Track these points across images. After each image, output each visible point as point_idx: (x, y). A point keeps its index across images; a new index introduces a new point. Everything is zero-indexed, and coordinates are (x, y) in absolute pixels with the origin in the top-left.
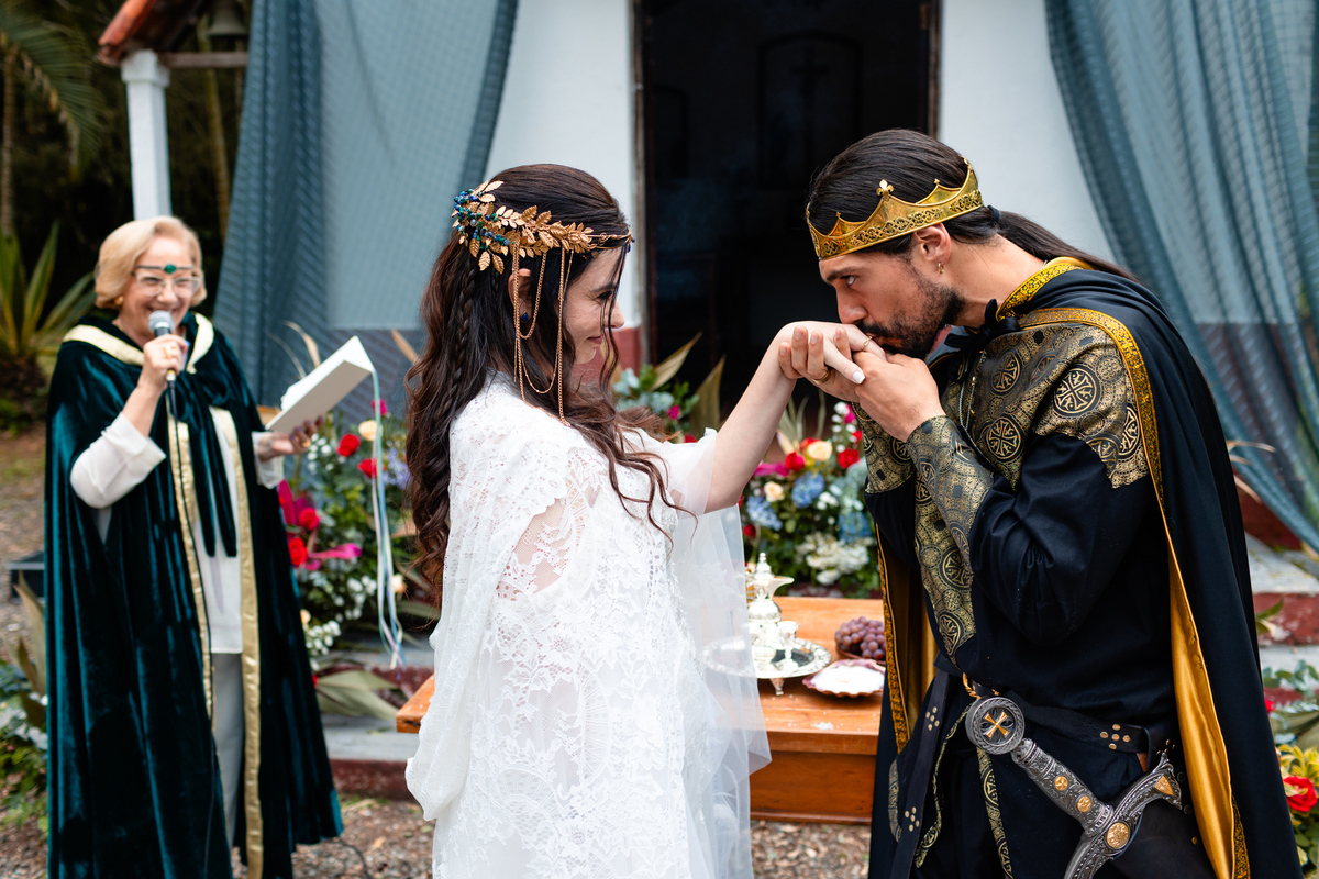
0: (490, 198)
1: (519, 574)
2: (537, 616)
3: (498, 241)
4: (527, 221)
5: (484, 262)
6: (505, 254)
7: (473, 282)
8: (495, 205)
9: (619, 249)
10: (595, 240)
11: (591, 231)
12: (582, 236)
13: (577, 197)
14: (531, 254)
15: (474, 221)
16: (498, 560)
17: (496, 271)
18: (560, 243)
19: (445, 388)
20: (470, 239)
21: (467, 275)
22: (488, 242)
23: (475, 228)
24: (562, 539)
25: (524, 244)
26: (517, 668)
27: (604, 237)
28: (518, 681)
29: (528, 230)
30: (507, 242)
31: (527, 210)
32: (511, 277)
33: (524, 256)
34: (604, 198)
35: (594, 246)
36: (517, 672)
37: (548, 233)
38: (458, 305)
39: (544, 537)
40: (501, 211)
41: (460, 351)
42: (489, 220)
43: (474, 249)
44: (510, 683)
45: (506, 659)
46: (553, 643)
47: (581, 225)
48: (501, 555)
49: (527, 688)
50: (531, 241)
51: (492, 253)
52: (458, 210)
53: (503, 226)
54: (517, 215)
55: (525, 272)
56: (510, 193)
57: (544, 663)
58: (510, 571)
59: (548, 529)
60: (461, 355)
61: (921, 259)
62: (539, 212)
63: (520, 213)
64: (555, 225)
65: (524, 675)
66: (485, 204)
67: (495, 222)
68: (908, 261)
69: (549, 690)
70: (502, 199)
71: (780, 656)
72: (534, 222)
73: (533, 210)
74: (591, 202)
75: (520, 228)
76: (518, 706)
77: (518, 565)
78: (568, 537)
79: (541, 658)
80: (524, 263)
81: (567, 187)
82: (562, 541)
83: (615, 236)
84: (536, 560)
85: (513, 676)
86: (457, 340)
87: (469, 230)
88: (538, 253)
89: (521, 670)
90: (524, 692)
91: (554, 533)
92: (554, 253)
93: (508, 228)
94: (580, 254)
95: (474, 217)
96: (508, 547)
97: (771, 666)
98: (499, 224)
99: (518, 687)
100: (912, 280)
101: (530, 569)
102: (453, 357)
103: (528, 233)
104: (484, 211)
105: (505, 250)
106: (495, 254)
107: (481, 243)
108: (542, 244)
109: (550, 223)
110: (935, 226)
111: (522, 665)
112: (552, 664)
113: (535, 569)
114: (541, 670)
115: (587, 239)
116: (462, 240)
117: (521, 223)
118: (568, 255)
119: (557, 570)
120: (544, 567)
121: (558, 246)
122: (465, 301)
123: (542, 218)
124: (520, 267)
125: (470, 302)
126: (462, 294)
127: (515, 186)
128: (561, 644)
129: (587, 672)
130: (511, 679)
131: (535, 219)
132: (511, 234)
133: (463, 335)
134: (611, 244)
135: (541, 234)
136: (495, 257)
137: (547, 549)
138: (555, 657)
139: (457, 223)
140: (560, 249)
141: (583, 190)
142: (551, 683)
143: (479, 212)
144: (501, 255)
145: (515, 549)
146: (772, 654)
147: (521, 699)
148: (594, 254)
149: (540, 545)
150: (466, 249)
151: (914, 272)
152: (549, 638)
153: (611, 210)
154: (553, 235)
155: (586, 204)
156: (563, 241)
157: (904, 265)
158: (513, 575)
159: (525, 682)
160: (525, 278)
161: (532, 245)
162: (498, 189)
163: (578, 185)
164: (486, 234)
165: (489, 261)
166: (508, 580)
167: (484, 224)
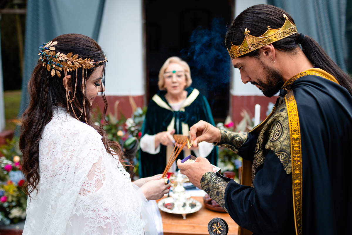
0: (53, 49)
1: (89, 185)
2: (97, 200)
3: (57, 65)
4: (69, 58)
5: (53, 73)
6: (61, 70)
7: (48, 80)
8: (56, 51)
9: (103, 65)
10: (94, 64)
11: (93, 61)
12: (90, 63)
13: (87, 47)
14: (71, 70)
15: (48, 58)
16: (80, 181)
17: (58, 76)
18: (82, 66)
19: (39, 121)
20: (47, 65)
21: (46, 78)
22: (54, 66)
23: (49, 60)
24: (102, 170)
25: (68, 67)
26: (91, 219)
27: (98, 62)
28: (91, 224)
29: (69, 61)
30: (61, 66)
31: (69, 54)
32: (64, 79)
33: (68, 71)
34: (97, 47)
35: (94, 66)
36: (91, 221)
37: (77, 62)
38: (43, 89)
39: (97, 170)
40: (58, 54)
41: (44, 106)
42: (54, 57)
43: (49, 68)
44: (87, 225)
45: (86, 217)
46: (103, 209)
47: (89, 59)
48: (82, 179)
49: (95, 226)
50: (71, 65)
51: (56, 70)
52: (41, 53)
53: (60, 60)
54: (65, 56)
55: (69, 76)
56: (62, 47)
57: (101, 216)
58: (85, 184)
59: (98, 167)
60: (45, 108)
61: (264, 58)
62: (73, 55)
63: (66, 54)
64: (79, 59)
65: (94, 221)
66: (52, 51)
67: (56, 58)
68: (259, 59)
69: (103, 226)
70: (58, 49)
71: (184, 205)
72: (71, 58)
73: (71, 54)
74: (92, 49)
75: (66, 61)
76: (91, 233)
77: (89, 181)
78: (104, 169)
79: (99, 215)
80: (68, 73)
81: (83, 44)
82: (103, 171)
83: (102, 61)
84: (95, 179)
85: (89, 223)
86: (43, 102)
87: (46, 61)
88: (74, 70)
89: (92, 220)
90: (94, 228)
91: (100, 168)
92: (80, 69)
93: (62, 61)
94: (90, 69)
95: (48, 56)
96: (85, 175)
97: (182, 208)
98: (58, 59)
99: (91, 226)
100: (261, 66)
101: (93, 183)
102: (42, 109)
103: (70, 63)
104: (52, 54)
105: (61, 69)
106: (57, 70)
107: (51, 66)
108: (75, 66)
109: (78, 58)
110: (269, 45)
111: (92, 218)
112: (104, 217)
113: (95, 182)
114: (99, 219)
115: (92, 64)
116: (43, 65)
117: (66, 59)
118: (85, 70)
119: (102, 182)
120: (98, 181)
121: (81, 67)
122: (46, 87)
123: (75, 57)
124: (68, 75)
125: (48, 88)
126: (44, 85)
127: (63, 44)
128: (106, 210)
129: (115, 218)
130: (88, 224)
131: (72, 57)
132: (63, 63)
133: (45, 100)
134: (100, 64)
135: (75, 63)
136: (57, 71)
137: (98, 174)
138: (105, 214)
139: (41, 58)
140: (82, 68)
141: (88, 45)
142: (104, 223)
143: (50, 55)
144: (59, 71)
145: (88, 176)
146: (182, 204)
147: (93, 230)
148: (94, 69)
149: (96, 173)
150: (45, 68)
151: (262, 63)
152: (102, 207)
153: (99, 52)
154: (79, 63)
155: (91, 50)
156: (83, 65)
157: (257, 60)
158: (87, 185)
159: (94, 224)
160: (69, 78)
161: (71, 67)
162: (56, 45)
163: (87, 43)
164: (53, 63)
165: (55, 73)
166: (85, 187)
167: (52, 59)
